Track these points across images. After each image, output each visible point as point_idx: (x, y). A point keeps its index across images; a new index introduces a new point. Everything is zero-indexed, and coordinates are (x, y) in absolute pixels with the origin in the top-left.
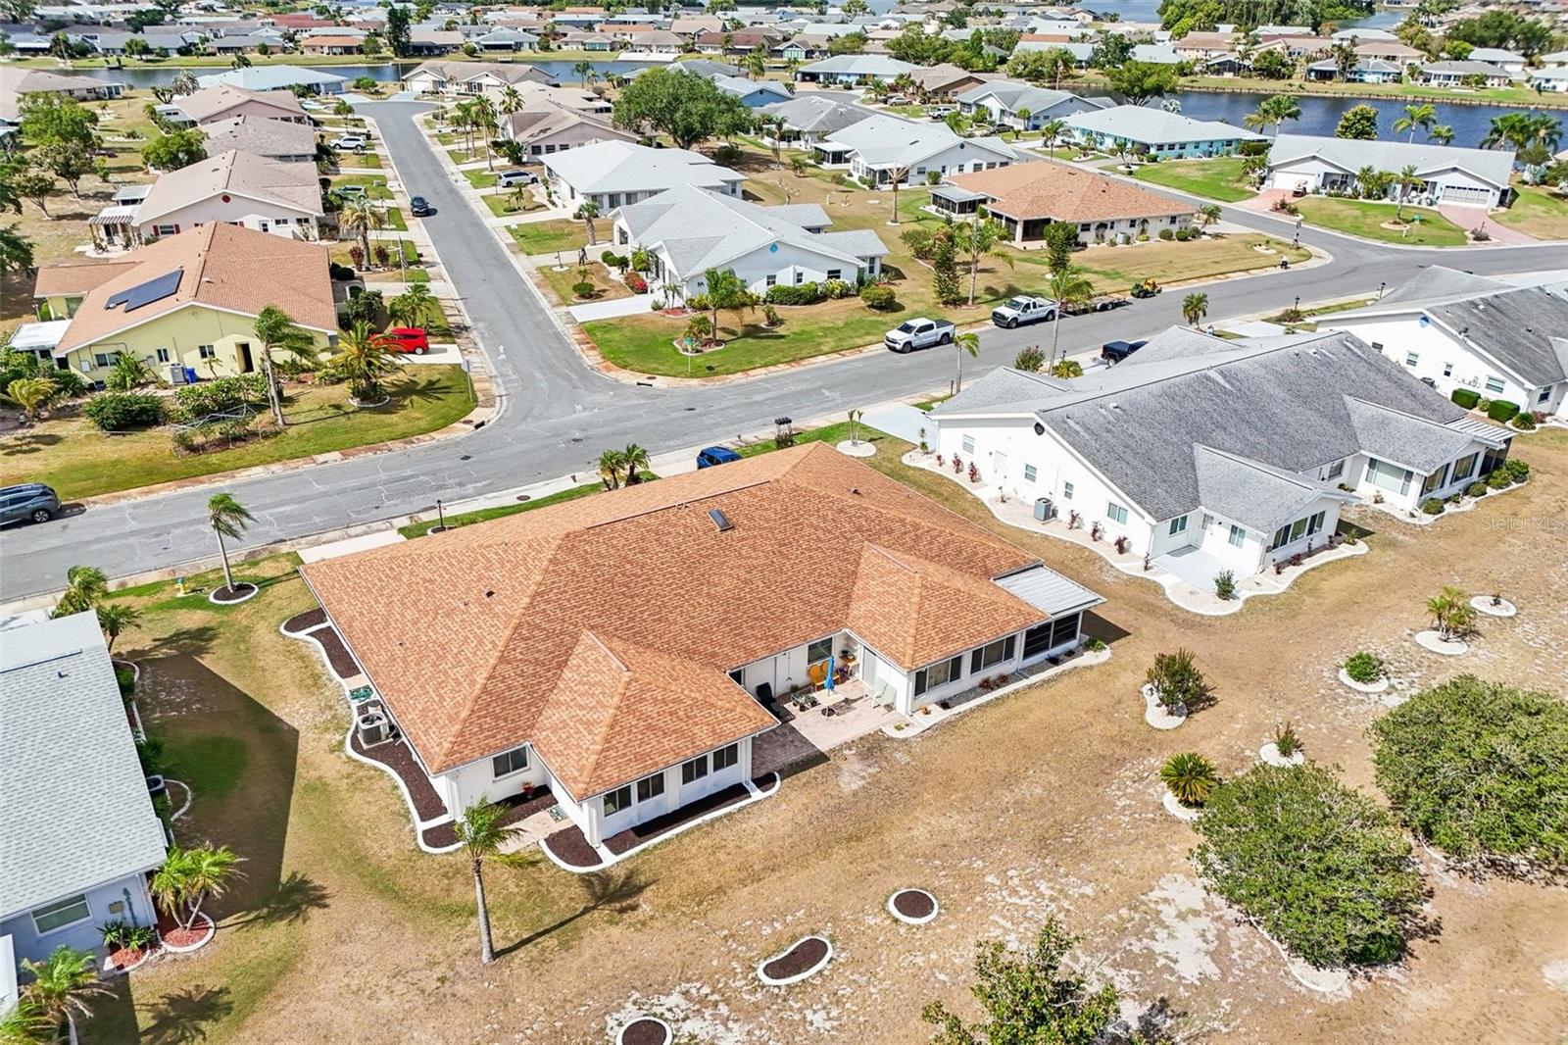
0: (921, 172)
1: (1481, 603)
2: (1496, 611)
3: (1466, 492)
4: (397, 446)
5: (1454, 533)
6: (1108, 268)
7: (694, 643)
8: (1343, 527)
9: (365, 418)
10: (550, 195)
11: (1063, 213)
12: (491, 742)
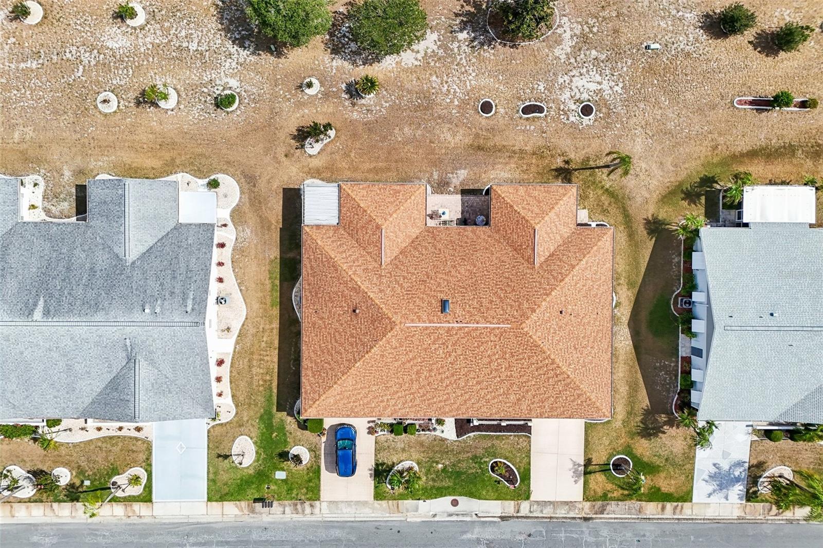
7: (494, 245)
12: (589, 233)
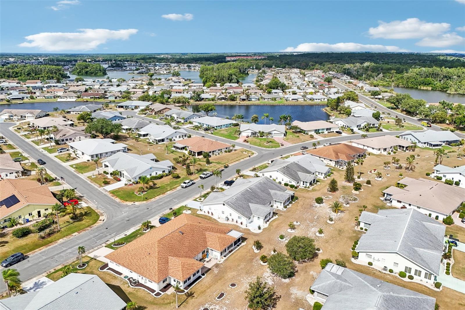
0: (167, 139)
1: (295, 223)
2: (297, 224)
3: (290, 203)
4: (88, 228)
5: (289, 211)
6: (217, 161)
7: (186, 255)
8: (274, 213)
9: (76, 224)
10: (76, 155)
11: (206, 150)
